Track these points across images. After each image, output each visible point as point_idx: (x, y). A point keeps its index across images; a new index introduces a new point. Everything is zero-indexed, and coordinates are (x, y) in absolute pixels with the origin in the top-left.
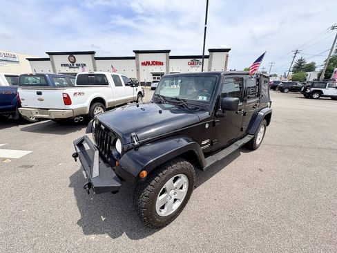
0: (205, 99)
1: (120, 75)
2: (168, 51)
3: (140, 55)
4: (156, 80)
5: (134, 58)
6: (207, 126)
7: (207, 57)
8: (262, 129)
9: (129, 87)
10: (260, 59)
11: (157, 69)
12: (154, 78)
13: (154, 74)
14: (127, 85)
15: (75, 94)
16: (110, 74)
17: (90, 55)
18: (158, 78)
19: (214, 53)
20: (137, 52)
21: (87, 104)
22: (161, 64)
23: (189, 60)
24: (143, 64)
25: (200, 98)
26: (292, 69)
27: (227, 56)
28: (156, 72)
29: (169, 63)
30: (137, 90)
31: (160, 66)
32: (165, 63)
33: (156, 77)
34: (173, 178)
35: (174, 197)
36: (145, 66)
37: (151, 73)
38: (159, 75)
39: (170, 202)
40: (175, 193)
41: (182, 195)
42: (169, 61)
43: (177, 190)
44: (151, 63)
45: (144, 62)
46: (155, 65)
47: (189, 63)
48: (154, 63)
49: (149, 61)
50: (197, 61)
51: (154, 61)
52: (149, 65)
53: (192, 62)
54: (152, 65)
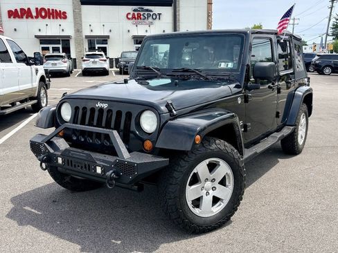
0: (230, 65)
1: (4, 39)
4: (51, 53)
6: (239, 101)
7: (167, 3)
8: (303, 121)
10: (288, 14)
12: (44, 49)
13: (44, 40)
18: (55, 49)
22: (61, 15)
24: (13, 14)
25: (223, 65)
26: (330, 31)
27: (210, 3)
28: (49, 33)
29: (80, 15)
30: (37, 71)
31: (59, 21)
32: (70, 15)
33: (50, 46)
34: (207, 161)
35: (212, 193)
36: (17, 19)
37: (36, 36)
38: (57, 42)
39: (207, 200)
40: (214, 189)
41: (226, 193)
42: (80, 10)
43: (216, 184)
44: (34, 14)
45: (16, 10)
46: (44, 17)
47: (130, 16)
48: (43, 14)
49: (29, 9)
50: (147, 10)
51: (43, 9)
52: (30, 18)
53: (136, 13)
54: (37, 17)
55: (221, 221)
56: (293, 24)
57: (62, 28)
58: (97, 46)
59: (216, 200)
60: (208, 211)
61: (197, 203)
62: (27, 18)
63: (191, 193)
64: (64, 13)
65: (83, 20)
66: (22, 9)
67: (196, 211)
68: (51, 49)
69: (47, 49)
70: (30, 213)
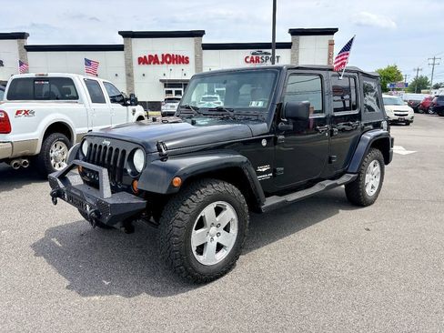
0: (260, 104)
1: (100, 81)
2: (200, 34)
3: (135, 41)
4: (173, 96)
5: (119, 48)
6: (264, 143)
7: (287, 46)
9: (118, 106)
10: (348, 47)
11: (176, 72)
12: (168, 92)
13: (169, 84)
14: (113, 100)
15: (18, 112)
16: (82, 77)
17: (15, 41)
18: (178, 93)
19: (302, 38)
20: (126, 35)
21: (38, 134)
22: (184, 60)
23: (248, 52)
24: (142, 61)
25: (254, 104)
27: (331, 44)
28: (173, 78)
29: (201, 59)
30: (134, 111)
31: (182, 66)
32: (192, 60)
33: (174, 90)
34: (215, 204)
35: (216, 239)
36: (146, 65)
37: (161, 81)
38: (179, 86)
39: (211, 246)
40: (218, 234)
41: (229, 240)
42: (201, 55)
43: (221, 230)
44: (160, 60)
45: (145, 57)
46: (169, 63)
47: (248, 60)
48: (168, 60)
49: (156, 55)
50: (265, 53)
51: (168, 55)
52: (156, 64)
53: (254, 57)
54: (162, 63)
55: (224, 270)
56: (434, 64)
57: (184, 72)
58: (216, 90)
59: (219, 247)
60: (211, 258)
61: (201, 249)
62: (154, 63)
63: (197, 237)
64: (187, 58)
65: (204, 65)
66: (150, 56)
67: (200, 259)
68: (174, 93)
69: (170, 92)
70: (54, 243)
